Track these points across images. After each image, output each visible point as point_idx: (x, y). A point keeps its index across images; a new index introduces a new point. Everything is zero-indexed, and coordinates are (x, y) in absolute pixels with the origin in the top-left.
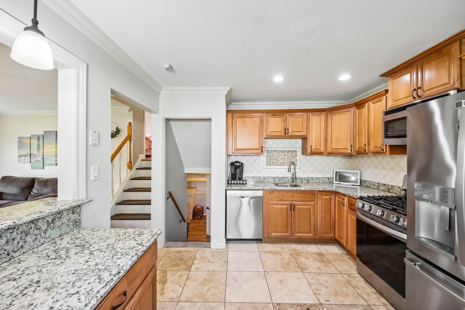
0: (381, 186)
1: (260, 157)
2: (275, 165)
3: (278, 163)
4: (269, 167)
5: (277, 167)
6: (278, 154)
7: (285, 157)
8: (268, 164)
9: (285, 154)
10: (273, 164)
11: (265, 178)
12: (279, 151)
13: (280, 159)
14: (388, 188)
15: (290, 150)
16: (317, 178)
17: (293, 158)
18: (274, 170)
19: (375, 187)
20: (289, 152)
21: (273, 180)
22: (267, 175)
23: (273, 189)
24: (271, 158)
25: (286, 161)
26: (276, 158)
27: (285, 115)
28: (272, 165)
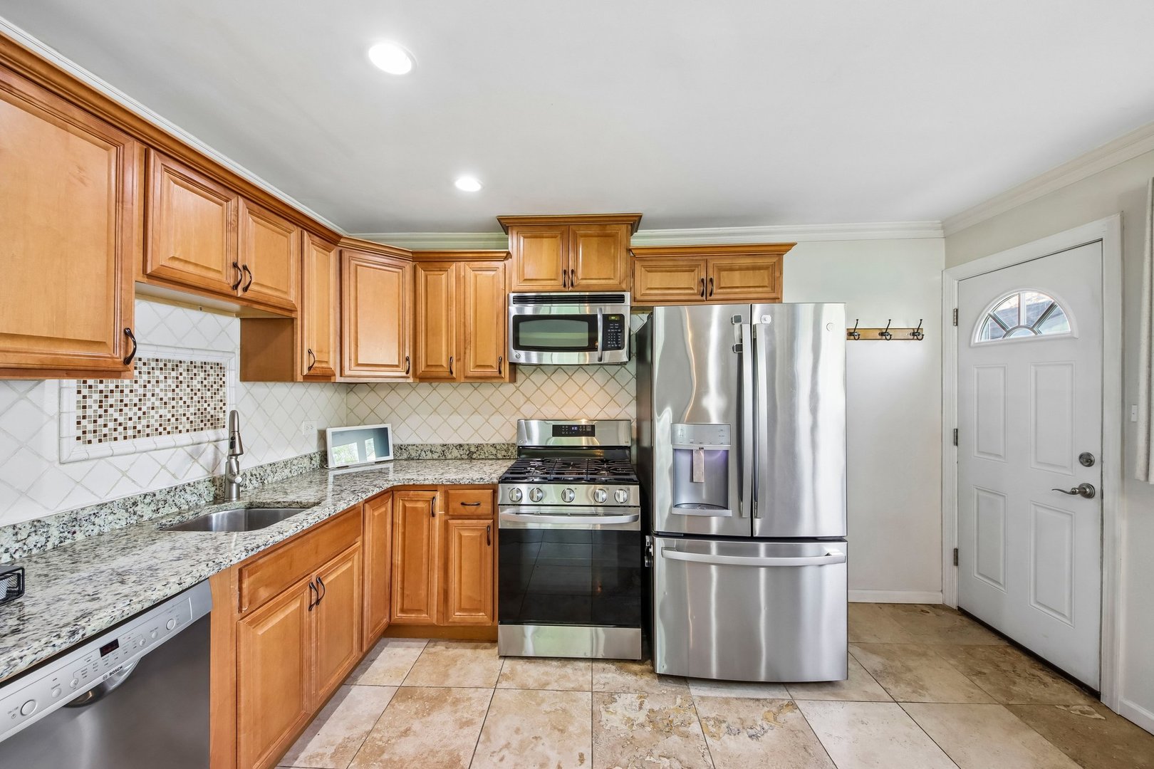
0: (450, 451)
1: (31, 395)
2: (130, 432)
3: (144, 422)
4: (97, 449)
5: (142, 442)
6: (145, 377)
7: (177, 390)
8: (89, 436)
9: (181, 378)
10: (120, 429)
11: (73, 521)
12: (153, 364)
13: (157, 403)
14: (468, 452)
15: (199, 359)
16: (286, 464)
17: (209, 394)
18: (122, 462)
19: (435, 456)
20: (195, 371)
21: (127, 515)
22: (82, 500)
23: (262, 548)
24: (111, 401)
25: (181, 411)
26: (136, 400)
27: (233, 203)
28: (115, 434)
